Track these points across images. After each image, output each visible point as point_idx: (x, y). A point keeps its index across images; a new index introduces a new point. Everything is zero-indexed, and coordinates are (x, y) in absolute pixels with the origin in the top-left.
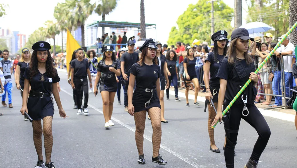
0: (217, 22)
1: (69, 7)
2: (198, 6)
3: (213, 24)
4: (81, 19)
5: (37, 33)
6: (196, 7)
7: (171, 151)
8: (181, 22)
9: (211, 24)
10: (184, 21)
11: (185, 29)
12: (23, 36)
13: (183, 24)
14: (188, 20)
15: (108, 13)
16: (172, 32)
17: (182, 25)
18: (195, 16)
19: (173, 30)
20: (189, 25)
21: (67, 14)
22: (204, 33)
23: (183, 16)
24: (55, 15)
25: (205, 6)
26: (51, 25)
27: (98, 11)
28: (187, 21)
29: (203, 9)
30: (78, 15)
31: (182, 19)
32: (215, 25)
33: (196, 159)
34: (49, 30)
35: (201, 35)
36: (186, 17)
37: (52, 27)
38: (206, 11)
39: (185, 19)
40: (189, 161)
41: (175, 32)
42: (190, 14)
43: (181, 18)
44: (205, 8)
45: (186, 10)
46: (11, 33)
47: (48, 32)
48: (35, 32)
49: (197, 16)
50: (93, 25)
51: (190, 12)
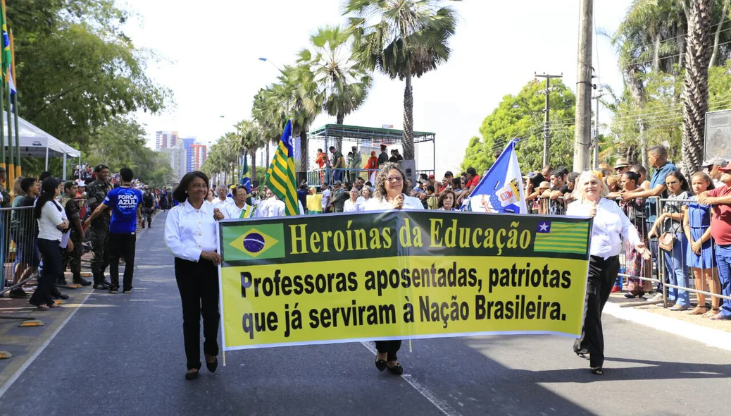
0: (556, 130)
1: (280, 98)
2: (522, 100)
3: (547, 134)
4: (301, 121)
5: (225, 144)
6: (517, 103)
7: (418, 384)
8: (489, 129)
9: (544, 134)
10: (493, 127)
11: (496, 142)
12: (200, 148)
13: (493, 133)
14: (501, 126)
15: (348, 111)
16: (470, 148)
17: (491, 135)
18: (514, 119)
19: (474, 144)
20: (503, 135)
21: (275, 111)
22: (530, 150)
23: (492, 118)
24: (254, 112)
25: (534, 99)
26: (248, 130)
27: (330, 108)
28: (500, 129)
29: (531, 106)
30: (296, 112)
31: (490, 124)
32: (551, 136)
33: (462, 405)
34: (243, 138)
35: (526, 154)
36: (498, 120)
37: (250, 133)
38: (536, 108)
39: (497, 123)
40: (446, 408)
41: (476, 147)
42: (506, 114)
43: (488, 121)
44: (535, 104)
45: (498, 106)
46: (179, 142)
47: (243, 143)
48: (221, 141)
49: (518, 118)
50: (318, 132)
51: (506, 111)
